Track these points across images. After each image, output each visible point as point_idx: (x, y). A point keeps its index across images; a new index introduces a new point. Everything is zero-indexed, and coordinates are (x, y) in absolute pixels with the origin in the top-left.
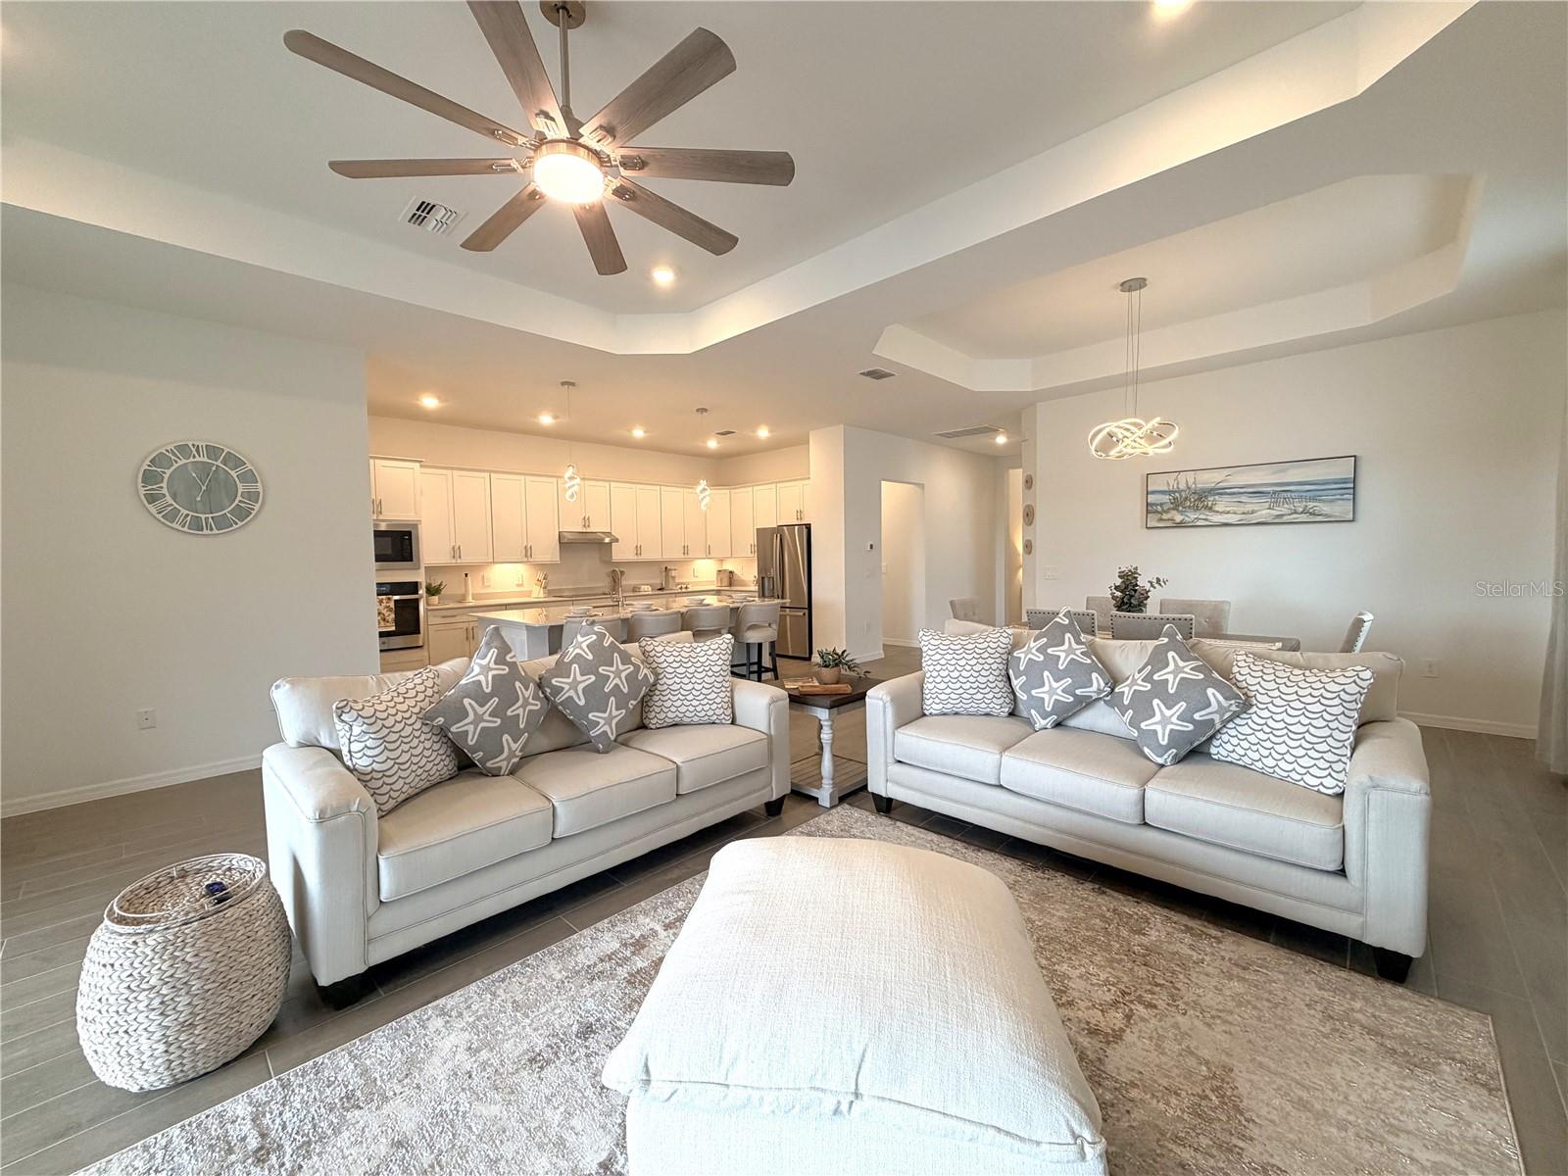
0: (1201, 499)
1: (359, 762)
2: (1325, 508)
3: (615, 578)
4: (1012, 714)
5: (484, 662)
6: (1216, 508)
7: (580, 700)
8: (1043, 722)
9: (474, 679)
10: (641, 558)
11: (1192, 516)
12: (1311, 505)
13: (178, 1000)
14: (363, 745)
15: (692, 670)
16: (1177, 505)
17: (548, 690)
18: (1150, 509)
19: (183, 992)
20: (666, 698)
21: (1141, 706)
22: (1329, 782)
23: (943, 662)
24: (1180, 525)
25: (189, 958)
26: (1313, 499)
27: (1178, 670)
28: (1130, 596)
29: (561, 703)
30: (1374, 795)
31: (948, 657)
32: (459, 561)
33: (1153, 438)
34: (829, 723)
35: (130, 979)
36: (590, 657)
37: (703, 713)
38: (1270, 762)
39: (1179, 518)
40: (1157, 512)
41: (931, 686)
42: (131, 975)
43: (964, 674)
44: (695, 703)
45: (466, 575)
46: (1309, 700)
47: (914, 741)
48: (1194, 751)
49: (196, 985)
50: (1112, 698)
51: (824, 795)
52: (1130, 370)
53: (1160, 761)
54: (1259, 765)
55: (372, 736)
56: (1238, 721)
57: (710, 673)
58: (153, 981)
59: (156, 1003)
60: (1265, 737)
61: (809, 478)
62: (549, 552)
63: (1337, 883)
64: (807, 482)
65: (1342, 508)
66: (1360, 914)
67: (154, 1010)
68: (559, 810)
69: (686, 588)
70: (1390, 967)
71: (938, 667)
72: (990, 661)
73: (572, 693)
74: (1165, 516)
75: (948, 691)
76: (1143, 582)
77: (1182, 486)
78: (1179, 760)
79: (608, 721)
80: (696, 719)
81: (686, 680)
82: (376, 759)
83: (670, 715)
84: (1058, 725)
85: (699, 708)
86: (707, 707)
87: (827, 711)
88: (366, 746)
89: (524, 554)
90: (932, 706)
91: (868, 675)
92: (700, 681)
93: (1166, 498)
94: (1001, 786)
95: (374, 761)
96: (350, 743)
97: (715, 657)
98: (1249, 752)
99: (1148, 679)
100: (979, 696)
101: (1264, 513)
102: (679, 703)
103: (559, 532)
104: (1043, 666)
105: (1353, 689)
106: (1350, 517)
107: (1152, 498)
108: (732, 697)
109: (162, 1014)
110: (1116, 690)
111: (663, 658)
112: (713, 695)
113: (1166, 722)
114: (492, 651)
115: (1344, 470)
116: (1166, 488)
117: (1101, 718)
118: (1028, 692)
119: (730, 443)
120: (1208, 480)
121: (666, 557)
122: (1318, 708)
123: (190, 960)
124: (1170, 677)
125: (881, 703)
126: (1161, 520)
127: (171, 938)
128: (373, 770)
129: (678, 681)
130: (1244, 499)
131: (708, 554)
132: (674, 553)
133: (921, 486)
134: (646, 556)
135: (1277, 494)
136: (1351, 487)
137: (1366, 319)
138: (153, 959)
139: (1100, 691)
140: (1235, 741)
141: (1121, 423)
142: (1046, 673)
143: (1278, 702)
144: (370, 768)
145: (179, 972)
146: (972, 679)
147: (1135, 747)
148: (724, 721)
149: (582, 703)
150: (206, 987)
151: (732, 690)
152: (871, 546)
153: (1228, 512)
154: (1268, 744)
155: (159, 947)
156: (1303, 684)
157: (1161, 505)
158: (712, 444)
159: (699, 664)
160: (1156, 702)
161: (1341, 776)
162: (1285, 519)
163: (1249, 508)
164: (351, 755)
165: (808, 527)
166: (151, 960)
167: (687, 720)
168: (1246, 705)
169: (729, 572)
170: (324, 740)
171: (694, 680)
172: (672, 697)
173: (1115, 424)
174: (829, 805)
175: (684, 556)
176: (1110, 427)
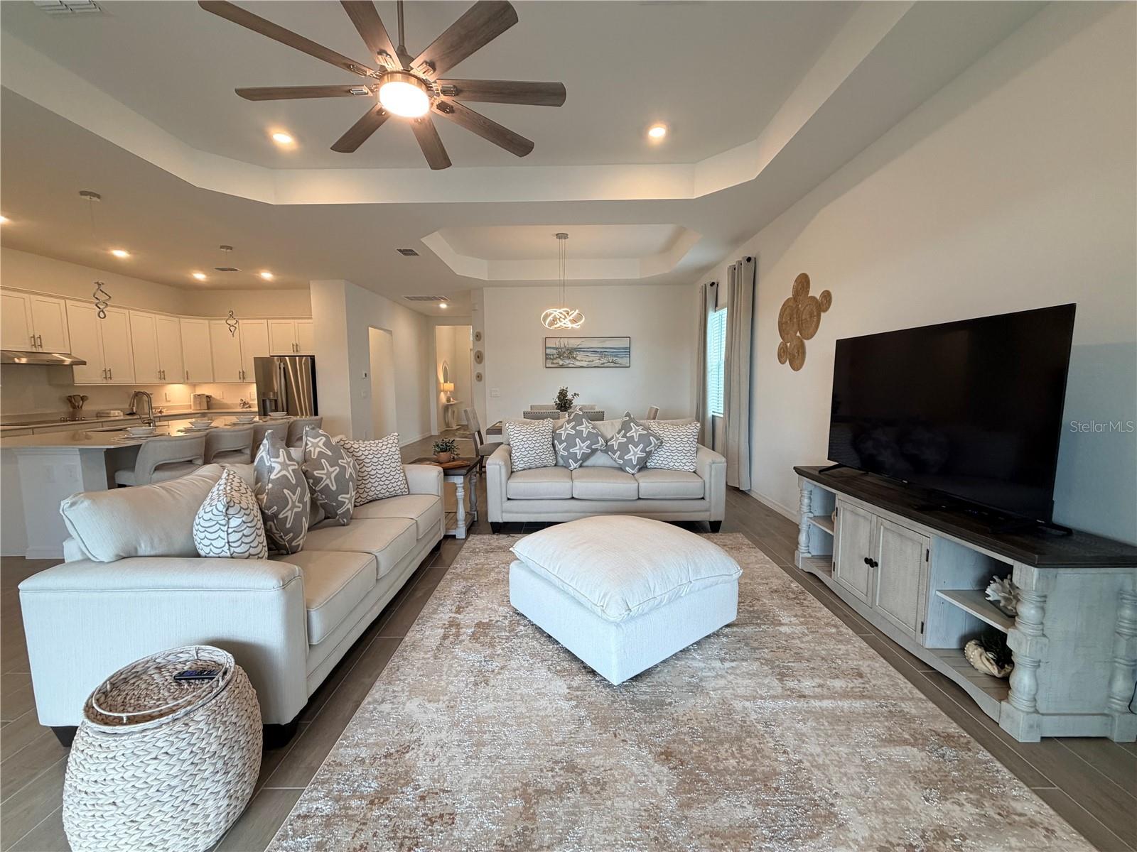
0: (570, 353)
1: (238, 550)
2: (619, 360)
3: (75, 402)
4: (556, 465)
5: (281, 459)
6: (578, 358)
7: (333, 486)
8: (575, 465)
10: (111, 382)
11: (567, 362)
12: (615, 359)
13: (233, 756)
14: (241, 534)
15: (382, 459)
16: (560, 355)
17: (311, 481)
18: (547, 357)
19: (236, 748)
20: (368, 481)
21: (624, 449)
22: (692, 467)
23: (525, 439)
24: (562, 366)
25: (234, 720)
26: (616, 356)
27: (636, 431)
28: (564, 404)
29: (321, 491)
30: (713, 466)
31: (528, 436)
33: (574, 321)
34: (462, 485)
35: (192, 755)
36: (330, 453)
37: (393, 489)
38: (672, 464)
39: (561, 363)
40: (551, 359)
41: (518, 454)
42: (192, 752)
43: (537, 445)
44: (387, 482)
46: (682, 437)
47: (519, 485)
48: (643, 467)
49: (243, 739)
50: (608, 449)
53: (633, 472)
54: (667, 466)
55: (249, 525)
56: (659, 450)
57: (393, 460)
58: (214, 748)
59: (220, 765)
60: (669, 454)
61: (311, 318)
63: (702, 501)
64: (310, 321)
65: (624, 361)
66: (709, 511)
67: (218, 772)
68: (380, 558)
69: (161, 412)
70: (715, 527)
71: (522, 443)
72: (547, 436)
73: (328, 482)
74: (555, 361)
75: (529, 455)
76: (569, 397)
77: (562, 346)
78: (640, 470)
79: (350, 499)
80: (387, 494)
81: (379, 467)
82: (252, 545)
83: (371, 494)
84: (581, 466)
85: (390, 486)
86: (394, 485)
87: (462, 477)
88: (244, 535)
90: (519, 465)
91: (460, 456)
92: (388, 467)
93: (555, 351)
94: (573, 498)
95: (251, 547)
96: (228, 534)
97: (393, 449)
98: (664, 462)
99: (624, 436)
100: (544, 456)
101: (597, 362)
102: (376, 484)
104: (574, 437)
105: (695, 430)
107: (548, 351)
108: (405, 476)
109: (224, 773)
110: (609, 444)
111: (361, 453)
112: (397, 476)
113: (635, 454)
115: (625, 344)
117: (600, 459)
118: (568, 451)
119: (224, 278)
120: (573, 343)
121: (140, 381)
122: (686, 439)
123: (235, 721)
124: (634, 434)
125: (498, 466)
126: (553, 363)
127: (216, 709)
128: (250, 555)
129: (374, 468)
130: (589, 354)
131: (186, 379)
133: (390, 332)
134: (116, 380)
135: (602, 353)
136: (628, 351)
137: (637, 276)
138: (208, 730)
139: (602, 445)
140: (658, 458)
141: (561, 311)
142: (577, 439)
143: (672, 439)
144: (247, 554)
145: (231, 732)
146: (540, 448)
147: (621, 469)
148: (404, 493)
149: (334, 488)
150: (248, 740)
151: (404, 472)
152: (366, 375)
153: (582, 361)
154: (671, 457)
155: (210, 719)
156: (679, 431)
157: (553, 355)
158: (200, 276)
159: (385, 455)
160: (630, 446)
161: (694, 464)
162: (606, 365)
163: (591, 359)
164: (229, 545)
165: (312, 358)
166: (206, 733)
167: (380, 496)
168: (662, 443)
169: (207, 396)
170: (144, 549)
171: (384, 466)
172: (371, 480)
173: (559, 311)
174: (464, 537)
175: (157, 381)
176: (556, 312)
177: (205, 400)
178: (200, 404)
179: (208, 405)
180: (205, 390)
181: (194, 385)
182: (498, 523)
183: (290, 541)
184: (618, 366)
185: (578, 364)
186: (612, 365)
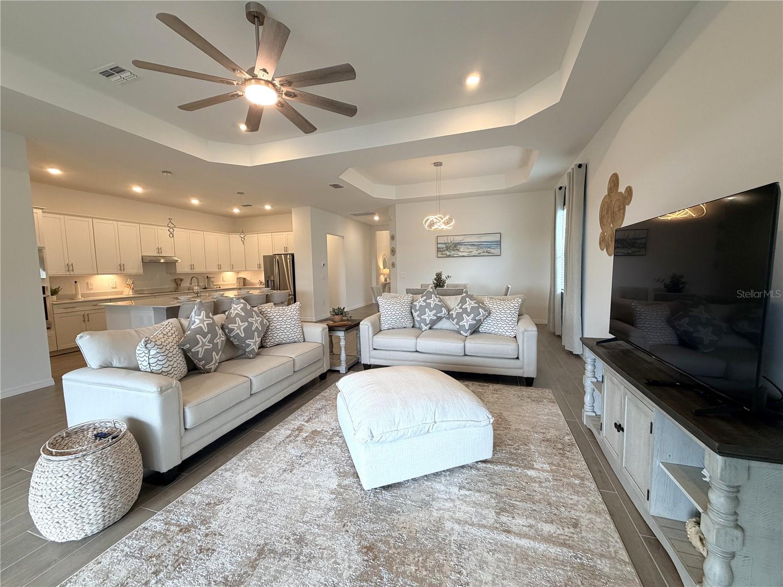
0: (455, 246)
1: (154, 368)
2: (493, 251)
3: (178, 282)
4: (413, 327)
5: (201, 317)
6: (460, 250)
7: (242, 334)
8: (426, 328)
9: (198, 326)
10: (194, 271)
11: (453, 253)
12: (488, 250)
13: (108, 484)
14: (157, 359)
15: (285, 319)
16: (448, 248)
17: (227, 331)
18: (438, 250)
19: (110, 480)
20: (275, 332)
21: (460, 317)
22: (512, 333)
23: (389, 308)
24: (449, 256)
25: (110, 464)
26: (489, 248)
27: (470, 304)
28: (439, 282)
29: (233, 337)
30: (526, 333)
31: (391, 306)
32: (72, 273)
33: (447, 223)
34: (344, 338)
35: (81, 479)
36: (243, 314)
37: (292, 338)
38: (497, 330)
39: (448, 254)
40: (441, 251)
41: (384, 318)
42: (81, 477)
43: (397, 312)
44: (288, 333)
45: (76, 282)
46: (506, 309)
47: (381, 340)
48: (475, 331)
49: (116, 476)
50: (449, 317)
51: (342, 369)
52: (438, 195)
53: (466, 335)
54: (494, 331)
55: (162, 354)
56: (487, 319)
57: (293, 320)
58: (94, 478)
59: (97, 488)
60: (495, 322)
61: (292, 231)
62: (135, 267)
63: (517, 361)
64: (292, 233)
65: (496, 251)
66: (522, 369)
67: (96, 491)
68: (254, 381)
69: (220, 287)
70: (528, 382)
71: (387, 311)
72: (406, 307)
73: (238, 331)
74: (444, 253)
75: (391, 319)
76: (443, 277)
77: (449, 241)
78: (472, 334)
79: (255, 343)
80: (288, 341)
81: (283, 324)
82: (164, 366)
83: (277, 340)
84: (430, 328)
85: (290, 336)
86: (293, 335)
87: (343, 332)
88: (158, 360)
89: (119, 268)
90: (384, 326)
92: (289, 324)
93: (444, 246)
94: (417, 351)
95: (163, 367)
96: (149, 359)
97: (295, 313)
98: (491, 328)
99: (461, 308)
100: (403, 320)
101: (475, 252)
102: (281, 334)
103: (142, 256)
104: (426, 307)
105: (517, 305)
106: (499, 254)
107: (439, 246)
108: (302, 330)
109: (100, 493)
110: (450, 313)
111: (271, 314)
112: (295, 330)
113: (468, 321)
114: (202, 313)
115: (496, 238)
116: (444, 242)
117: (445, 324)
118: (420, 317)
119: (246, 211)
120: (457, 239)
121: (209, 270)
122: (509, 311)
123: (111, 465)
124: (468, 306)
125: (367, 326)
126: (442, 254)
127: (100, 456)
128: (162, 371)
129: (279, 324)
130: (469, 247)
131: (232, 268)
132: (212, 268)
133: (343, 237)
134: (197, 270)
135: (479, 245)
136: (499, 243)
137: (503, 187)
138: (92, 467)
139: (445, 314)
140: (487, 325)
141: (436, 217)
142: (427, 309)
143: (498, 311)
144: (161, 371)
145: (107, 470)
146: (399, 314)
147: (459, 332)
148: (300, 341)
149: (243, 335)
150: (120, 477)
151: (302, 327)
152: (324, 265)
153: (464, 252)
154: (496, 325)
155: (95, 461)
156: (504, 305)
157: (442, 248)
158: (236, 211)
159: (288, 316)
160: (464, 315)
161: (515, 331)
162: (481, 255)
163: (470, 250)
164: (150, 365)
165: (293, 255)
166: (91, 468)
167: (284, 342)
168: (490, 314)
169: (244, 279)
170: (115, 363)
171: (286, 323)
172: (277, 332)
173: (434, 217)
174: (345, 372)
175: (217, 270)
176: (432, 218)
177: (242, 281)
178: (239, 283)
179: (244, 282)
180: (243, 275)
181: (238, 272)
182: (367, 365)
183: (204, 366)
184: (491, 254)
185: (461, 254)
186: (486, 254)
